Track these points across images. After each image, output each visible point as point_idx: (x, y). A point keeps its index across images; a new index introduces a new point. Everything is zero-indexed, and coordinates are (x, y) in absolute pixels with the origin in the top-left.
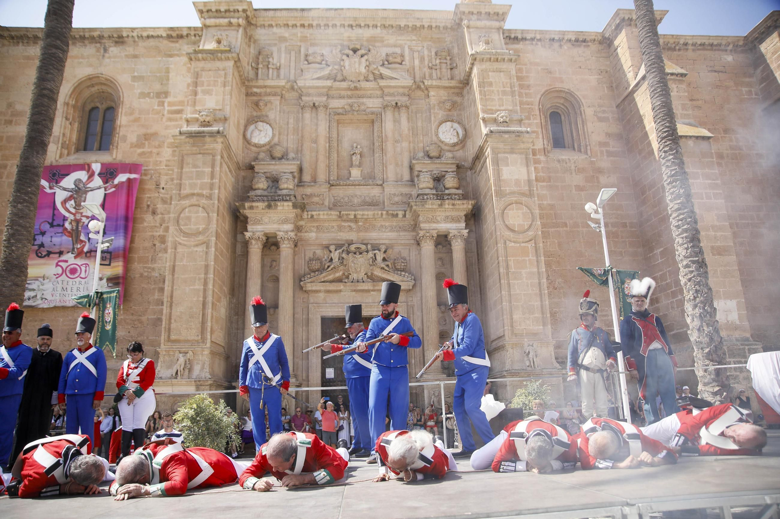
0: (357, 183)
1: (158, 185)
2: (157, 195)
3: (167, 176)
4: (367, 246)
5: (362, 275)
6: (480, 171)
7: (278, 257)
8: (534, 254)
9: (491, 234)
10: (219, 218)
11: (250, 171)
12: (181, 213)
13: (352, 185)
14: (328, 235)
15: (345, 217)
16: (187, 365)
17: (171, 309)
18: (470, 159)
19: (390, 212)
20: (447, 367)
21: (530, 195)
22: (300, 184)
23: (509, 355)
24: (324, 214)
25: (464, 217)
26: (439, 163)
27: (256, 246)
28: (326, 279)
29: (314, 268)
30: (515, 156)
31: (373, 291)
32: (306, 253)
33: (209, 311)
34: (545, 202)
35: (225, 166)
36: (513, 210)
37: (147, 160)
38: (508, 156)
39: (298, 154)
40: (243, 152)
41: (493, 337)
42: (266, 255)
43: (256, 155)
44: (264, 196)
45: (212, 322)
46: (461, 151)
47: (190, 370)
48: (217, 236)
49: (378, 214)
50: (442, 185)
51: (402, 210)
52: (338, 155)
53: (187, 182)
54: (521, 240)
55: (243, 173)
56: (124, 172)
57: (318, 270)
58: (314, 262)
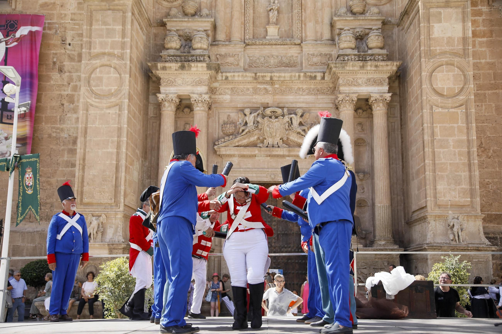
0: (274, 42)
1: (64, 41)
2: (63, 51)
3: (73, 30)
4: (283, 110)
5: (277, 140)
6: (408, 28)
7: (192, 119)
8: (464, 120)
9: (417, 98)
10: (131, 79)
11: (162, 28)
12: (92, 73)
13: (269, 45)
14: (243, 97)
15: (261, 79)
16: (100, 228)
17: (84, 172)
18: (398, 14)
19: (309, 74)
20: (364, 236)
21: (464, 54)
22: (214, 43)
23: (431, 228)
24: (239, 76)
25: (387, 80)
26: (363, 20)
27: (169, 109)
28: (240, 143)
29: (228, 132)
30: (449, 10)
31: (288, 156)
32: (220, 116)
33: (123, 174)
34: (483, 61)
35: (136, 23)
36: (443, 72)
37: (50, 12)
38: (441, 10)
39: (212, 10)
40: (154, 7)
41: (414, 207)
42: (179, 118)
43: (167, 11)
44: (177, 56)
45: (125, 185)
46: (388, 5)
47: (103, 233)
48: (130, 99)
49: (295, 76)
50: (364, 45)
51: (321, 72)
52: (254, 11)
53: (97, 40)
54: (450, 105)
55: (154, 30)
56: (25, 24)
57: (232, 134)
58: (228, 126)
